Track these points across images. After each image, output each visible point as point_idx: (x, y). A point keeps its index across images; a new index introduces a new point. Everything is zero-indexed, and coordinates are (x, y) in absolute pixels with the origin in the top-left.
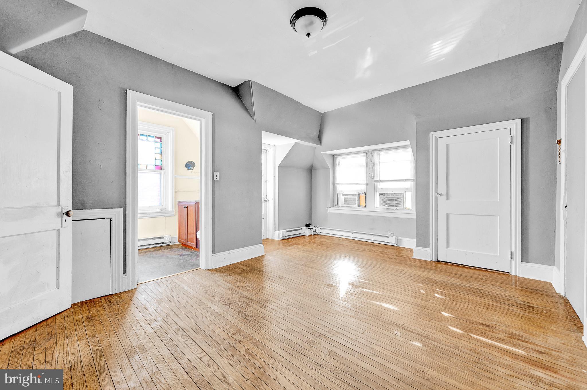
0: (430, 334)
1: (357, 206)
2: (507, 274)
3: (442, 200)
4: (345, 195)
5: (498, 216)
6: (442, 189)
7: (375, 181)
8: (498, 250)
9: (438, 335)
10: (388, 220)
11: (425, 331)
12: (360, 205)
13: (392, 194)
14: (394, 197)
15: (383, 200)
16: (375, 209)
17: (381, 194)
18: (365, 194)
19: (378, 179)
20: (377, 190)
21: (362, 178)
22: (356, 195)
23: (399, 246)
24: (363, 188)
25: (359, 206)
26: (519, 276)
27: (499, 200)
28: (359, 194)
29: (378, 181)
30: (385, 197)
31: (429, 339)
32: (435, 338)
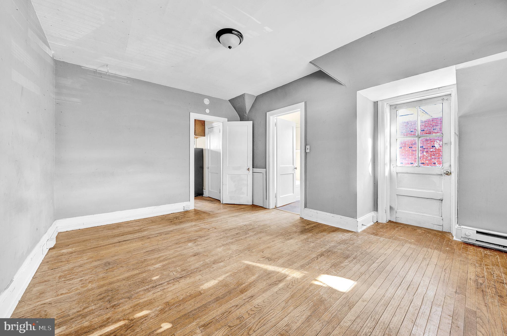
0: (155, 291)
9: (149, 296)
11: (161, 290)
31: (153, 287)
32: (149, 291)
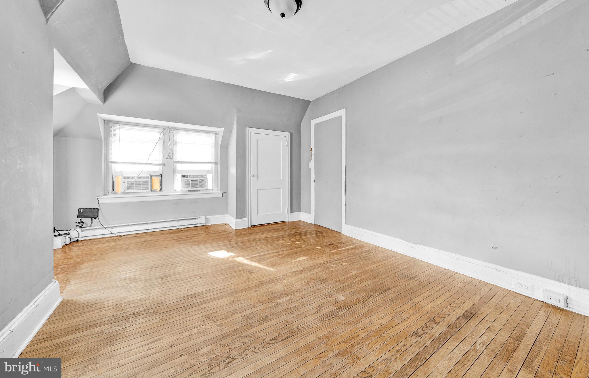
1: (149, 190)
2: (285, 222)
3: (254, 179)
4: (128, 178)
5: (281, 188)
6: (254, 172)
7: (174, 162)
8: (282, 209)
10: (195, 202)
12: (153, 189)
13: (196, 176)
14: (198, 178)
15: (187, 182)
16: (174, 192)
17: (184, 176)
18: (161, 176)
19: (180, 160)
20: (176, 172)
21: (158, 157)
22: (147, 178)
23: (207, 225)
24: (158, 169)
25: (151, 191)
26: (290, 221)
27: (282, 179)
28: (151, 176)
29: (179, 162)
30: (188, 178)
